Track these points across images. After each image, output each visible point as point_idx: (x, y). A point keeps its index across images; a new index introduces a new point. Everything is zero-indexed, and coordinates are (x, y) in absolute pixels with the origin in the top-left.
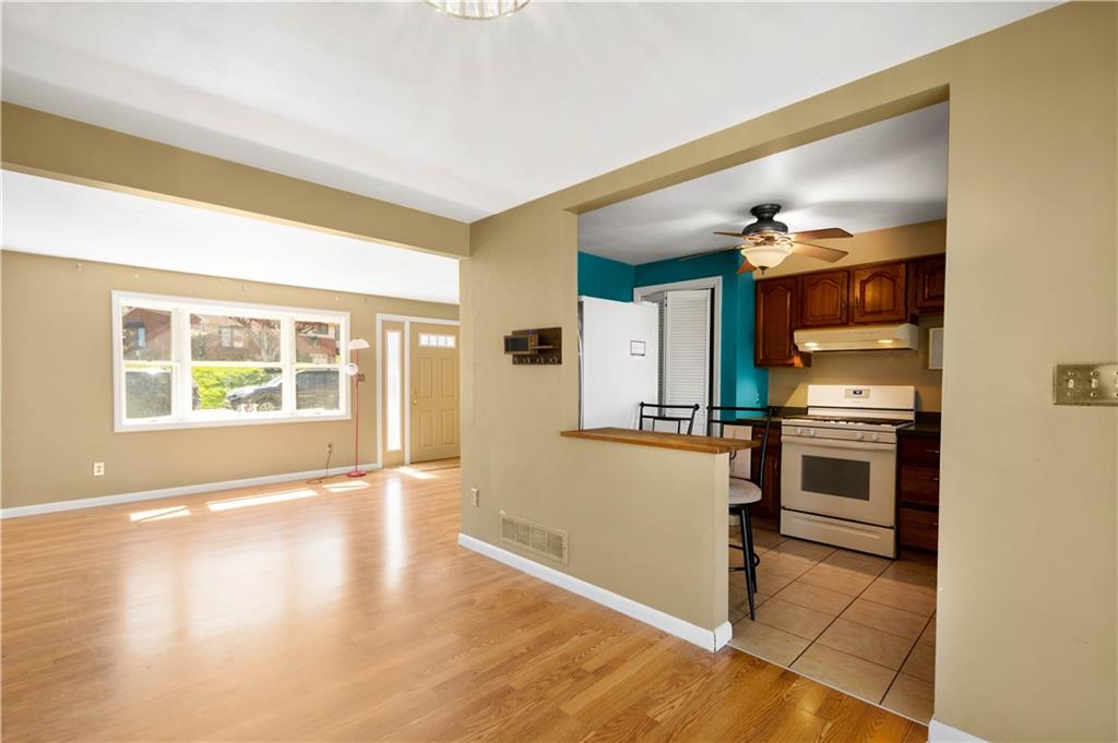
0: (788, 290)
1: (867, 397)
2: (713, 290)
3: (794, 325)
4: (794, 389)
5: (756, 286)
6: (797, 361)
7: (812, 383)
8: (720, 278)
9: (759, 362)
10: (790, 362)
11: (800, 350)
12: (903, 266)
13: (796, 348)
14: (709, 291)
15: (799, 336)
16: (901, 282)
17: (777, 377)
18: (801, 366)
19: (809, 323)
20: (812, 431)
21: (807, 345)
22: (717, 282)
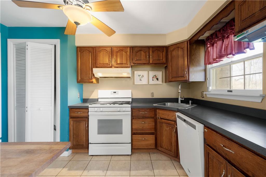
0: (90, 52)
1: (118, 94)
2: (55, 46)
3: (93, 66)
4: (93, 92)
5: (77, 49)
6: (94, 80)
7: (99, 90)
8: (59, 40)
9: (79, 81)
10: (92, 81)
11: (95, 76)
12: (129, 48)
13: (94, 75)
14: (54, 46)
15: (95, 70)
16: (128, 53)
17: (86, 87)
18: (96, 83)
19: (98, 66)
20: (101, 109)
21: (98, 74)
22: (57, 42)
